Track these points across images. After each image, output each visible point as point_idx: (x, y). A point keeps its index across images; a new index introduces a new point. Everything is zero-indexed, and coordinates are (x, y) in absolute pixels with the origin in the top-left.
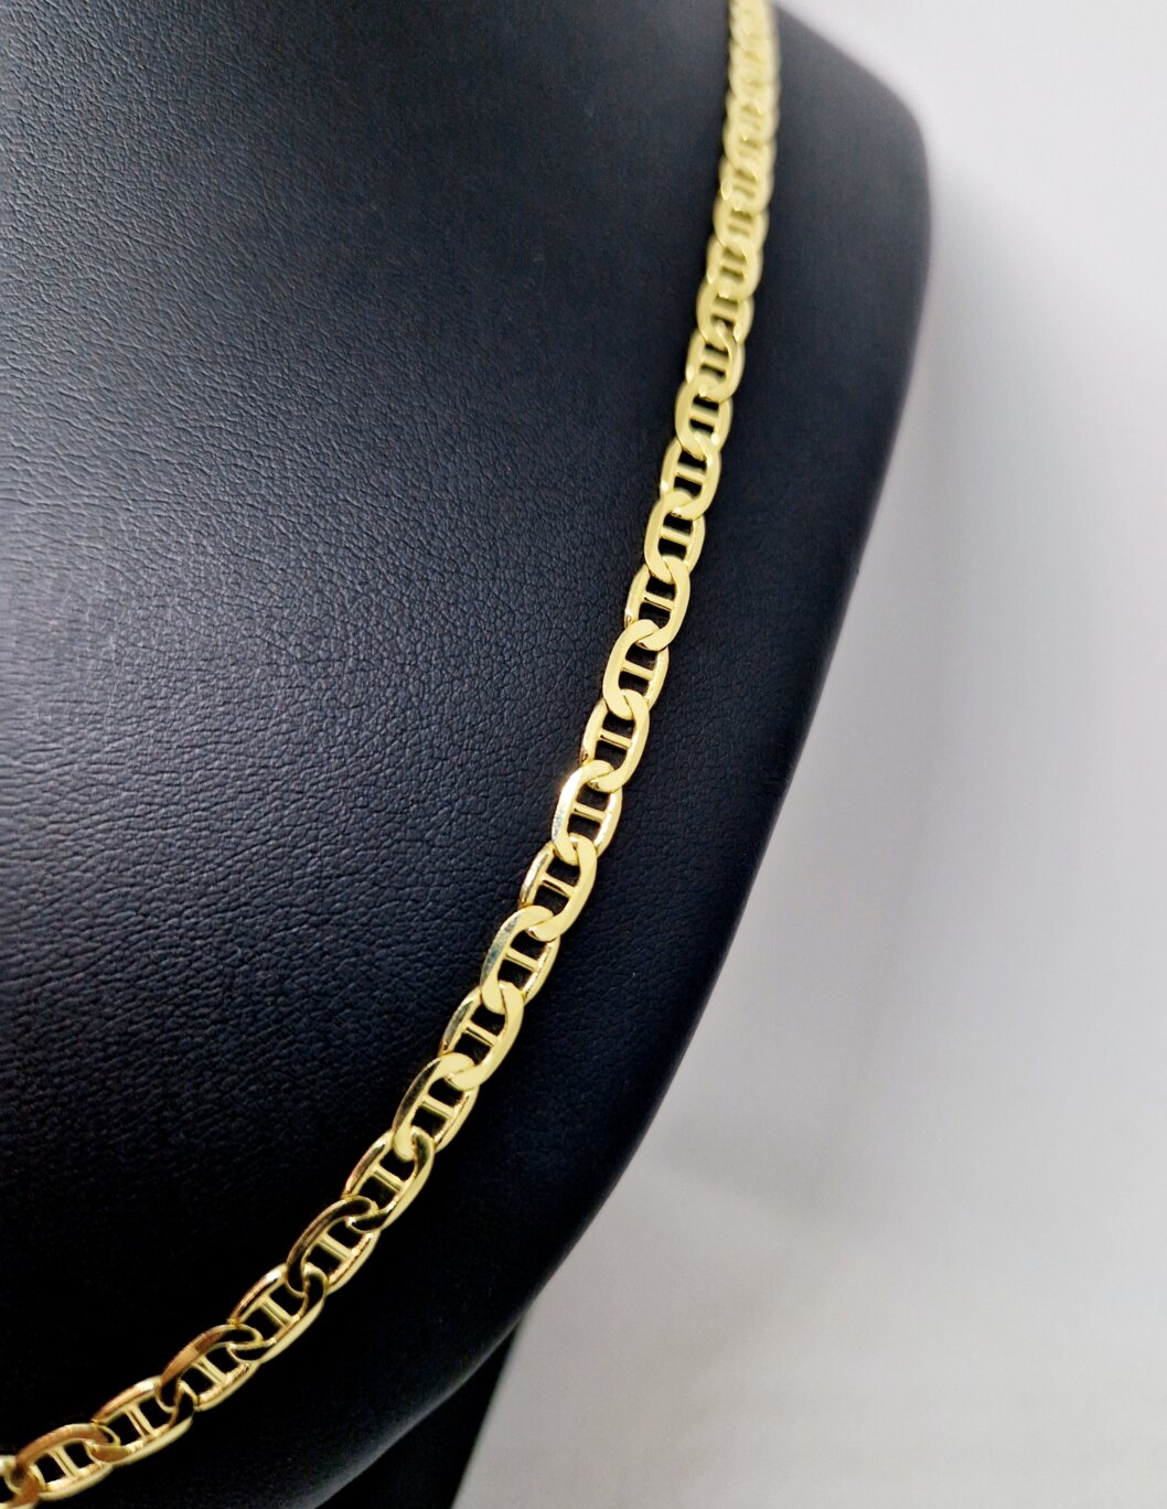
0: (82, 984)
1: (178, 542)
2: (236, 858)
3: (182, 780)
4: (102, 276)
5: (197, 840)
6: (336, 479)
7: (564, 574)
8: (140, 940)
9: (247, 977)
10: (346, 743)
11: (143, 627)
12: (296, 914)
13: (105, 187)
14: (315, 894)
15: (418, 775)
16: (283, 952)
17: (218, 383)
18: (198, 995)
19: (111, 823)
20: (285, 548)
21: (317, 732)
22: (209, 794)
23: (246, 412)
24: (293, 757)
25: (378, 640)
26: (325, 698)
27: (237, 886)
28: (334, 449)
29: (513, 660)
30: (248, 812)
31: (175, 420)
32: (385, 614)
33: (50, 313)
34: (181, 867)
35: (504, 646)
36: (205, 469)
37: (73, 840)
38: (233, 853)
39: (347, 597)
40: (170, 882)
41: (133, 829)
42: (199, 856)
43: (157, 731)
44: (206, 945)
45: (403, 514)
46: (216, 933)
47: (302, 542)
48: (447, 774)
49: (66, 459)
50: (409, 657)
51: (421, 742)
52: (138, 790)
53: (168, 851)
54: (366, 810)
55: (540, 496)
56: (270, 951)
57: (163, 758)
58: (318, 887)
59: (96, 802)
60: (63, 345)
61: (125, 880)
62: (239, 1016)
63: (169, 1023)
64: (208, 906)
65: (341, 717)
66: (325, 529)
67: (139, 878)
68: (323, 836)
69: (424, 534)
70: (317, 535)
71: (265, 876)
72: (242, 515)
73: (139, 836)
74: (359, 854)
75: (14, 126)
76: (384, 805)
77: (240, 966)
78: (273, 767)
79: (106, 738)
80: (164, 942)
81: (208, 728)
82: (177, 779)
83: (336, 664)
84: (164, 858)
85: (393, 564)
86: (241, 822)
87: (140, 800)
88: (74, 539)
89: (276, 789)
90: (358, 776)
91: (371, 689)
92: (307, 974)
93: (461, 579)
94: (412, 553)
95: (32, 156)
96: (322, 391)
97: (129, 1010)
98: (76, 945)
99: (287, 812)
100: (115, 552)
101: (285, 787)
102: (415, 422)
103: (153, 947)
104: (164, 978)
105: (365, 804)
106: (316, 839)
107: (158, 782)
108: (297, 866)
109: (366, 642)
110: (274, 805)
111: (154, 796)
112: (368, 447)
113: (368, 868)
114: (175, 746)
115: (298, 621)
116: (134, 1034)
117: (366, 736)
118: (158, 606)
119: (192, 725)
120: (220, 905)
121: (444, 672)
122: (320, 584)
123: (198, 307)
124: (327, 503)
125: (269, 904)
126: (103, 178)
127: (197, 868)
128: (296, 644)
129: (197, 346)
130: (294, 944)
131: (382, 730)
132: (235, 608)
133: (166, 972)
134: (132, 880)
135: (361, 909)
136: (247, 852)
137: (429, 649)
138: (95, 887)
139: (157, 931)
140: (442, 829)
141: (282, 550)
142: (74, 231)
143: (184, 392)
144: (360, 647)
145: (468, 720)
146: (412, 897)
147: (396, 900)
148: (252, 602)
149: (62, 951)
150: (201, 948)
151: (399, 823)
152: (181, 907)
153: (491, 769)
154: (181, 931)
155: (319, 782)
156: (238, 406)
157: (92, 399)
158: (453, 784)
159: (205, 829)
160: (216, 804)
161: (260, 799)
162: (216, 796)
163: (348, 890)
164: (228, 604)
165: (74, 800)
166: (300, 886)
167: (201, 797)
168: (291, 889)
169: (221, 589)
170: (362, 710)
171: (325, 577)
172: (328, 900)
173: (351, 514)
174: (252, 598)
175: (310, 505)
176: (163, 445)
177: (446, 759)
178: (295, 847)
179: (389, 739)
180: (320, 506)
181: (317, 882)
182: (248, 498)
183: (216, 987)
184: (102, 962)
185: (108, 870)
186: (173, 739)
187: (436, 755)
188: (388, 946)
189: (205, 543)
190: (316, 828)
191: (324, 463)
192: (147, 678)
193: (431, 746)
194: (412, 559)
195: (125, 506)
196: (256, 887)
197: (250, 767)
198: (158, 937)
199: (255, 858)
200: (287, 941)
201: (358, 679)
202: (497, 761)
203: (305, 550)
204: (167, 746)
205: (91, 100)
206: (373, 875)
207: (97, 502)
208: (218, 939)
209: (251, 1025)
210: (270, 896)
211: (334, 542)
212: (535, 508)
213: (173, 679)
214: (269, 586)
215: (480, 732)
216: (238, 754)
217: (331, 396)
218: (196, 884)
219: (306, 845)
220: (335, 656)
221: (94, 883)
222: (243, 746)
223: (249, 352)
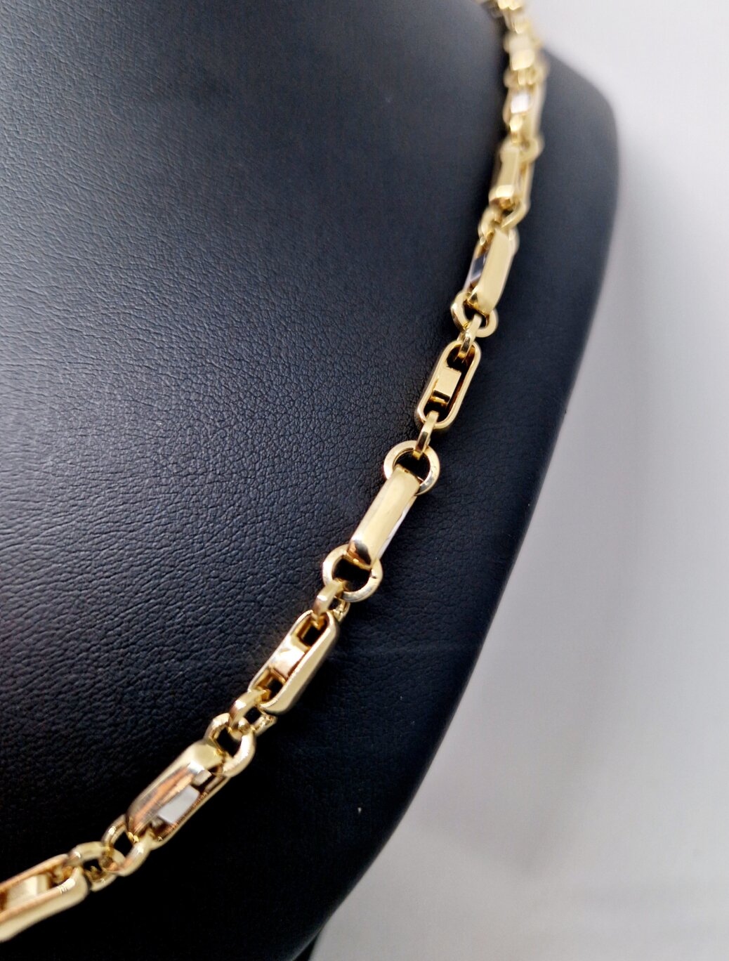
0: (22, 696)
1: (97, 392)
2: (127, 612)
3: (93, 556)
4: (58, 211)
5: (102, 598)
6: (205, 349)
7: (359, 416)
8: (61, 667)
9: (132, 695)
10: (204, 532)
11: (71, 450)
12: (167, 651)
13: (64, 153)
14: (180, 638)
15: (253, 555)
16: (157, 678)
17: (130, 283)
18: (99, 706)
19: (44, 586)
20: (169, 396)
21: (186, 524)
22: (111, 566)
23: (148, 303)
24: (168, 542)
25: (230, 461)
26: (192, 501)
27: (127, 631)
28: (205, 328)
29: (322, 475)
30: (137, 579)
31: (100, 308)
32: (235, 442)
33: (24, 236)
34: (90, 617)
35: (316, 465)
36: (118, 342)
37: (20, 597)
38: (125, 608)
39: (209, 430)
40: (82, 628)
41: (59, 590)
42: (102, 610)
43: (78, 522)
44: (105, 672)
45: (250, 373)
46: (113, 664)
47: (181, 393)
48: (274, 554)
49: (26, 333)
50: (251, 472)
51: (256, 532)
52: (63, 563)
53: (81, 606)
54: (217, 579)
55: (344, 361)
56: (149, 677)
57: (80, 540)
58: (182, 632)
59: (35, 571)
60: (30, 257)
61: (52, 625)
62: (126, 722)
63: (79, 725)
64: (107, 645)
65: (202, 514)
66: (196, 383)
67: (62, 624)
68: (189, 597)
69: (264, 387)
70: (191, 387)
71: (146, 624)
72: (142, 374)
73: (62, 595)
74: (211, 610)
75: (7, 113)
76: (230, 576)
77: (128, 687)
78: (155, 549)
79: (43, 526)
80: (77, 669)
81: (111, 520)
82: (89, 556)
83: (201, 477)
84: (79, 611)
85: (242, 408)
86: (131, 586)
87: (64, 570)
88: (29, 389)
89: (156, 564)
90: (213, 556)
91: (224, 495)
92: (174, 693)
93: (288, 419)
94: (255, 400)
95: (18, 132)
96: (199, 289)
97: (53, 715)
98: (19, 669)
99: (163, 580)
100: (56, 398)
101: (162, 563)
102: (261, 310)
103: (70, 672)
104: (78, 693)
105: (216, 575)
106: (182, 599)
107: (77, 557)
108: (168, 617)
109: (221, 462)
110: (154, 575)
111: (73, 568)
112: (228, 327)
113: (217, 620)
114: (89, 532)
115: (175, 446)
116: (56, 731)
117: (219, 528)
118: (81, 436)
119: (101, 518)
120: (115, 644)
121: (274, 483)
122: (191, 421)
123: (119, 231)
124: (198, 366)
125: (148, 644)
126: (63, 146)
127: (100, 619)
128: (174, 463)
129: (118, 258)
130: (165, 673)
131: (230, 523)
132: (134, 437)
133: (78, 690)
134: (57, 625)
135: (212, 649)
136: (134, 608)
137: (265, 467)
138: (32, 629)
139: (73, 661)
140: (269, 593)
141: (167, 398)
142: (42, 182)
143: (108, 289)
144: (217, 466)
145: (289, 517)
146: (247, 641)
147: (235, 643)
148: (145, 434)
149: (9, 673)
150: (101, 674)
151: (239, 589)
152: (89, 645)
153: (304, 551)
154: (88, 662)
155: (185, 559)
156: (143, 299)
157: (46, 293)
158: (278, 562)
159: (108, 590)
160: (115, 574)
161: (145, 571)
162: (115, 568)
163: (202, 636)
164: (129, 434)
165: (21, 568)
166: (171, 631)
167: (105, 568)
168: (164, 633)
169: (124, 424)
170: (217, 510)
171: (195, 416)
172: (190, 642)
173: (215, 373)
174: (145, 431)
175: (187, 367)
176: (92, 325)
177: (273, 545)
178: (168, 604)
179: (234, 529)
180: (194, 367)
181: (182, 630)
182: (146, 362)
183: (111, 701)
184: (35, 681)
185: (41, 618)
186: (88, 528)
187: (266, 541)
188: (229, 675)
189: (115, 392)
190: (182, 592)
191: (197, 338)
192: (72, 485)
193: (263, 535)
194: (255, 405)
195: (64, 367)
196: (140, 632)
197: (139, 548)
198: (73, 665)
199: (140, 612)
200: (160, 670)
201: (215, 488)
202: (309, 546)
203: (183, 398)
204: (84, 532)
205: (58, 96)
206: (220, 625)
207: (45, 364)
208: (113, 668)
209: (134, 728)
210: (150, 638)
211: (202, 392)
212: (341, 369)
213: (90, 486)
214: (157, 423)
215: (298, 525)
216: (131, 539)
217: (205, 292)
218: (99, 629)
219: (175, 603)
220: (200, 471)
221: (32, 626)
222: (135, 533)
223: (152, 262)
